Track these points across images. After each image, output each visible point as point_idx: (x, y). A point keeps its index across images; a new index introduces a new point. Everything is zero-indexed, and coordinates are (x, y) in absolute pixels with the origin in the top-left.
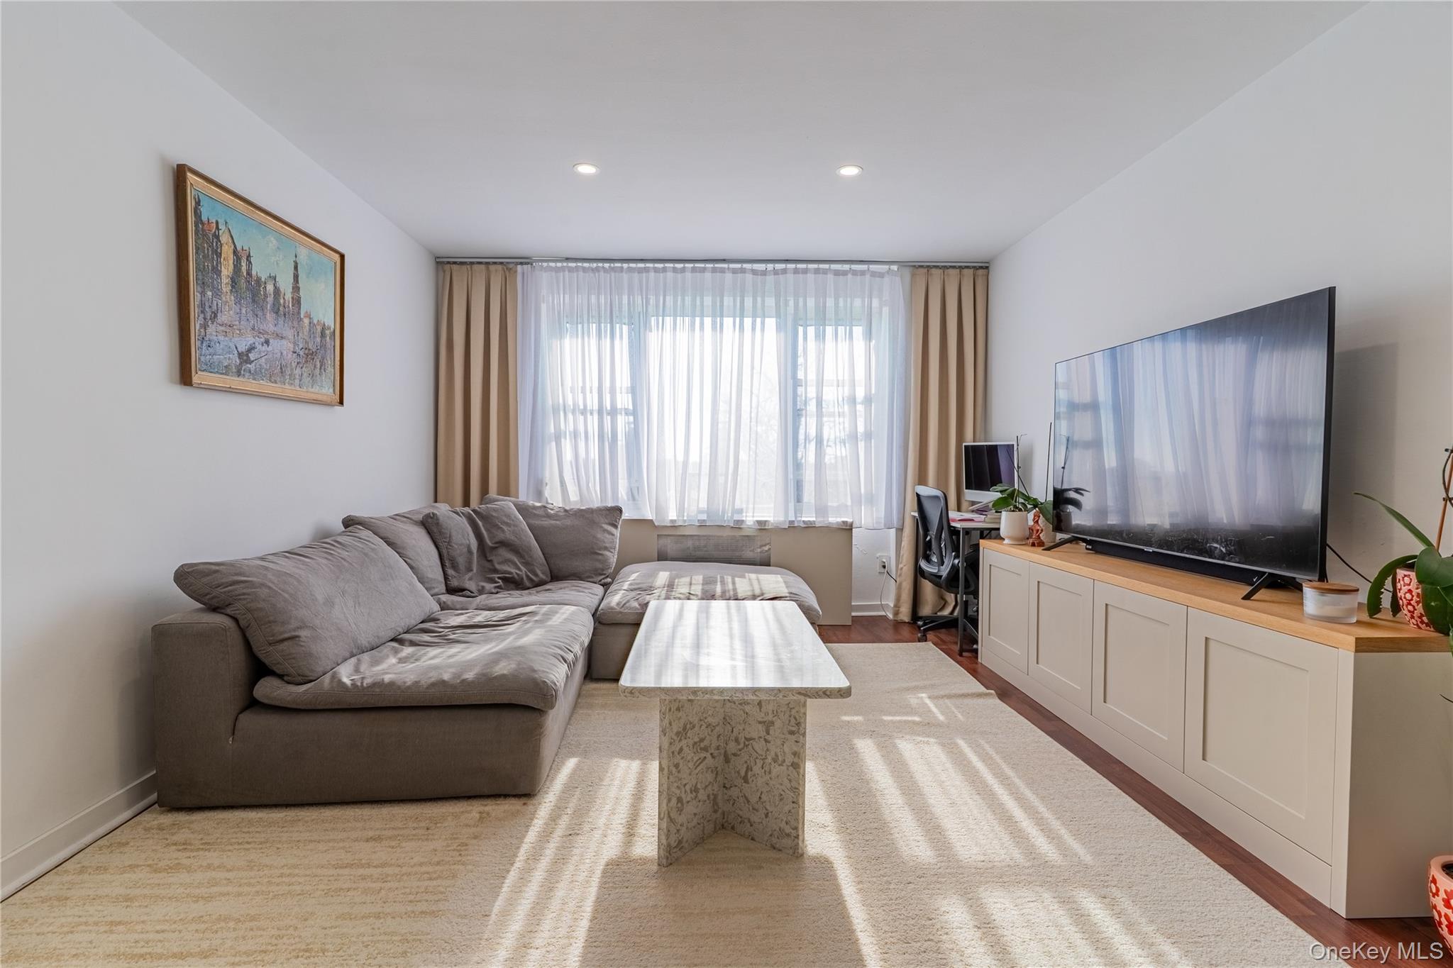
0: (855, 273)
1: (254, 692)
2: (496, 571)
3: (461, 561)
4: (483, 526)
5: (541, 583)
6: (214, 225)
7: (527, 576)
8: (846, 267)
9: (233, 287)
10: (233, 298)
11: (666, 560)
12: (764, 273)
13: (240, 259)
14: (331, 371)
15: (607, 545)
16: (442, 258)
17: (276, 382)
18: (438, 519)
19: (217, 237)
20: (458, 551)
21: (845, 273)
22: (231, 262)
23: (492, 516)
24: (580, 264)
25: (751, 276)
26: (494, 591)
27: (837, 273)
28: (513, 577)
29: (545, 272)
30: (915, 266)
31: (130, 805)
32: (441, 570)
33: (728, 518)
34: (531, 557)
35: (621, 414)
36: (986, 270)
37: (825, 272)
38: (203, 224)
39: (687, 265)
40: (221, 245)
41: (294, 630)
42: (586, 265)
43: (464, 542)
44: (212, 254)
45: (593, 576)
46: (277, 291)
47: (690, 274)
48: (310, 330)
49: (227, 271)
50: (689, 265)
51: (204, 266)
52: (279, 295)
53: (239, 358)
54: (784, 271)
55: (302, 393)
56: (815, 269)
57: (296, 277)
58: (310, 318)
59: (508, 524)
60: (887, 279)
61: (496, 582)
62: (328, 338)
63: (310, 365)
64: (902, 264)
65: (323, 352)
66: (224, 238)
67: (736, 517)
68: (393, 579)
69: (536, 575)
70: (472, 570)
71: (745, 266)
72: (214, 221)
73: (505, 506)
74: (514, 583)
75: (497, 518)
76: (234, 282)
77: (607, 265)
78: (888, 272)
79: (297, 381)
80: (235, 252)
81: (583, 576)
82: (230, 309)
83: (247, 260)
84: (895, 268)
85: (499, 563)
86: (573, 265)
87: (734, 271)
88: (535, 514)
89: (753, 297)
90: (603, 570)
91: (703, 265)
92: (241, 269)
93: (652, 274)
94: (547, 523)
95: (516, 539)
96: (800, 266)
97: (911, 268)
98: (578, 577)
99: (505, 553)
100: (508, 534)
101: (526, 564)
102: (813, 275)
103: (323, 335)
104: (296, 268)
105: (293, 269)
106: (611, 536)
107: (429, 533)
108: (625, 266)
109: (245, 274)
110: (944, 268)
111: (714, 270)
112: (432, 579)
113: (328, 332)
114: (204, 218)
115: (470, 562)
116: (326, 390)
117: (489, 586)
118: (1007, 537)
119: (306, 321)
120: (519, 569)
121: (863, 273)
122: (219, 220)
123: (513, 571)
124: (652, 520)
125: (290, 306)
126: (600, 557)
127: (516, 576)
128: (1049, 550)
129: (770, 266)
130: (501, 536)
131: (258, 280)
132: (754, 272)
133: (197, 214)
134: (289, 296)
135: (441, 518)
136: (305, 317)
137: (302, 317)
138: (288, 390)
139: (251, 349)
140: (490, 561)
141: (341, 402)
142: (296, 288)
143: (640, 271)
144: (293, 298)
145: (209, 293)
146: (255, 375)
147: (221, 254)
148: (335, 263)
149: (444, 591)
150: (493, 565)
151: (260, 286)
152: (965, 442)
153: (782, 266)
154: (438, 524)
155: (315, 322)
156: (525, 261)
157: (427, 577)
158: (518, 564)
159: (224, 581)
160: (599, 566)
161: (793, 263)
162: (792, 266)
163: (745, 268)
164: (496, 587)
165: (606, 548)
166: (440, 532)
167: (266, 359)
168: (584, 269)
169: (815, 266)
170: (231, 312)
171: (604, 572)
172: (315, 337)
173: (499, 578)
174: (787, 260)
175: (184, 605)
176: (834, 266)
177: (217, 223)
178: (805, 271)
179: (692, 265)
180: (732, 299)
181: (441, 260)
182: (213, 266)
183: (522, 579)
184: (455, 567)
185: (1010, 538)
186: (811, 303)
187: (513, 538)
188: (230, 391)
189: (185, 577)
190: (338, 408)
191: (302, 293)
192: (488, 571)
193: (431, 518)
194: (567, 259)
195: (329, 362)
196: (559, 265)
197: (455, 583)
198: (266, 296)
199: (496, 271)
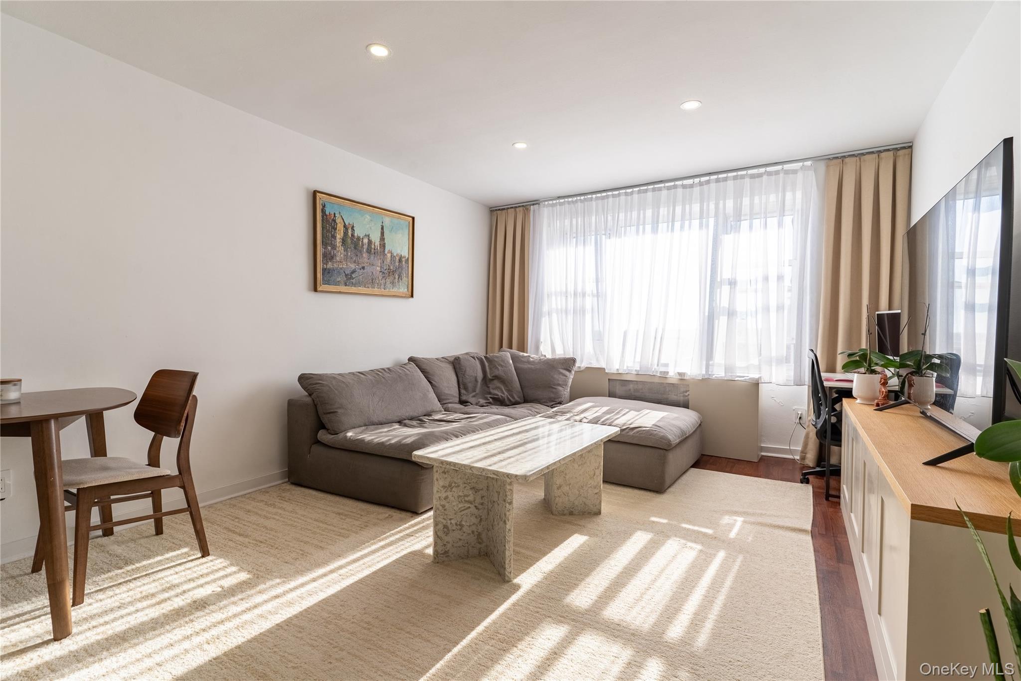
0: (769, 174)
1: (318, 436)
2: (490, 393)
3: (470, 385)
4: (489, 366)
5: (515, 404)
6: (333, 215)
7: (508, 398)
8: (762, 170)
9: (343, 243)
10: (343, 248)
11: (615, 397)
12: (691, 186)
13: (348, 229)
14: (406, 280)
15: (560, 383)
16: (493, 207)
17: (368, 288)
18: (460, 361)
19: (334, 221)
20: (469, 380)
21: (760, 176)
22: (342, 231)
23: (495, 361)
24: (566, 200)
25: (682, 189)
26: (485, 405)
27: (753, 177)
28: (499, 398)
29: (547, 207)
30: (829, 159)
31: (282, 479)
32: (457, 390)
33: (656, 369)
34: (512, 387)
35: (589, 296)
36: (910, 150)
37: (743, 177)
38: (326, 216)
39: (635, 189)
40: (337, 224)
41: (336, 409)
42: (570, 199)
43: (473, 375)
44: (331, 229)
45: (548, 401)
46: (370, 242)
47: (637, 195)
48: (391, 260)
49: (339, 236)
50: (636, 189)
51: (327, 236)
52: (371, 244)
53: (346, 277)
54: (708, 182)
55: (386, 292)
56: (734, 176)
57: (382, 234)
58: (392, 254)
59: (502, 366)
60: (800, 175)
61: (488, 400)
62: (404, 263)
63: (391, 278)
64: (816, 159)
65: (400, 270)
66: (338, 220)
67: (663, 369)
68: (412, 391)
69: (513, 398)
70: (475, 392)
71: (677, 183)
72: (333, 213)
73: (503, 355)
74: (500, 402)
75: (496, 361)
76: (344, 241)
77: (582, 198)
78: (801, 168)
79: (383, 286)
80: (345, 226)
81: (541, 401)
82: (341, 254)
83: (352, 229)
84: (809, 163)
85: (493, 389)
86: (562, 201)
87: (669, 188)
88: (522, 361)
89: (682, 205)
90: (555, 399)
91: (646, 188)
92: (347, 234)
93: (611, 199)
94: (526, 366)
95: (504, 375)
96: (721, 176)
97: (826, 161)
98: (539, 402)
99: (497, 383)
100: (500, 372)
101: (509, 391)
102: (732, 181)
103: (400, 261)
104: (382, 228)
105: (380, 229)
106: (564, 377)
107: (455, 368)
108: (594, 196)
109: (350, 236)
110: (859, 155)
111: (654, 190)
112: (447, 394)
113: (403, 259)
114: (327, 213)
115: (475, 387)
116: (403, 289)
117: (482, 401)
118: (859, 398)
119: (389, 255)
120: (504, 394)
121: (777, 173)
122: (336, 213)
123: (500, 394)
124: (604, 368)
125: (379, 248)
126: (554, 390)
127: (500, 397)
128: (881, 411)
129: (697, 180)
130: (496, 373)
131: (359, 238)
132: (684, 187)
133: (323, 211)
134: (377, 243)
135: (462, 361)
136: (388, 253)
137: (386, 253)
138: (376, 290)
139: (354, 272)
140: (488, 387)
141: (412, 296)
142: (382, 238)
143: (603, 198)
144: (380, 244)
145: (329, 248)
146: (354, 285)
147: (336, 228)
148: (409, 222)
149: (457, 402)
150: (489, 390)
151: (359, 240)
152: (878, 311)
153: (707, 178)
154: (459, 363)
155: (395, 255)
156: (536, 202)
157: (444, 393)
158: (503, 389)
159: (313, 382)
160: (552, 395)
161: (715, 175)
162: (714, 177)
163: (677, 185)
164: (487, 403)
165: (559, 385)
166: (460, 368)
167: (363, 277)
168: (569, 203)
169: (735, 174)
170: (342, 256)
171: (556, 400)
172: (395, 263)
173: (490, 397)
174: (710, 173)
175: (300, 392)
176: (750, 172)
177: (335, 214)
178: (725, 179)
179: (652, 187)
180: (666, 209)
181: (493, 209)
182: (332, 235)
183: (504, 399)
184: (466, 389)
185: (861, 398)
186: (730, 204)
187: (503, 374)
188: (340, 293)
189: (303, 379)
190: (411, 299)
191: (386, 241)
192: (485, 392)
193: (457, 360)
194: (559, 198)
195: (405, 275)
196: (554, 202)
197: (464, 398)
198: (363, 245)
199: (520, 211)
